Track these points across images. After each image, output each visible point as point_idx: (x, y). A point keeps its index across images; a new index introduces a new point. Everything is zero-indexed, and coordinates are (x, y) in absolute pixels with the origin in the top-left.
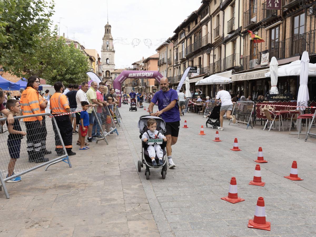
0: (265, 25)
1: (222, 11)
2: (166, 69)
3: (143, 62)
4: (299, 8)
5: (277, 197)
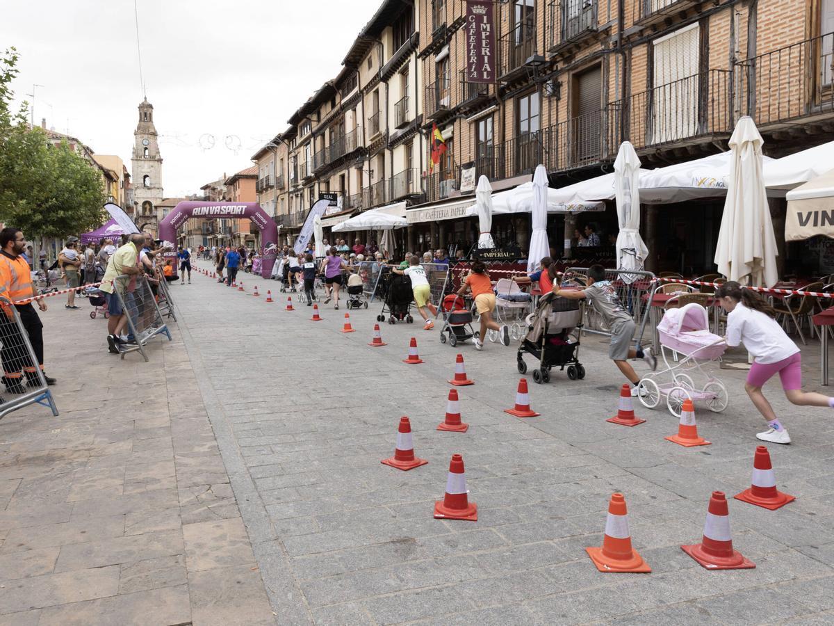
0: (465, 113)
1: (384, 83)
2: (273, 199)
3: (225, 184)
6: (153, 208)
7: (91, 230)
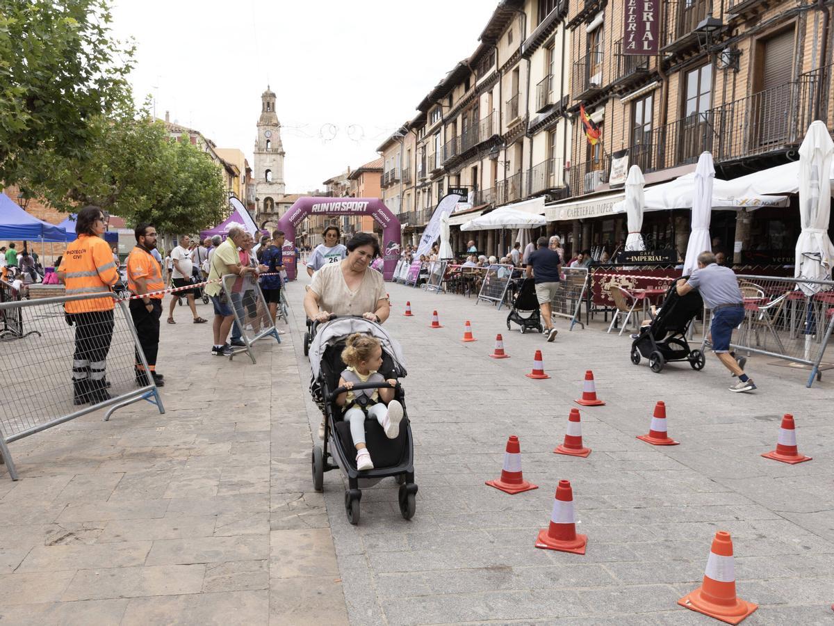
0: (620, 92)
1: (526, 61)
2: (399, 194)
3: (349, 178)
4: (699, 52)
5: (612, 481)
6: (275, 204)
7: (212, 227)
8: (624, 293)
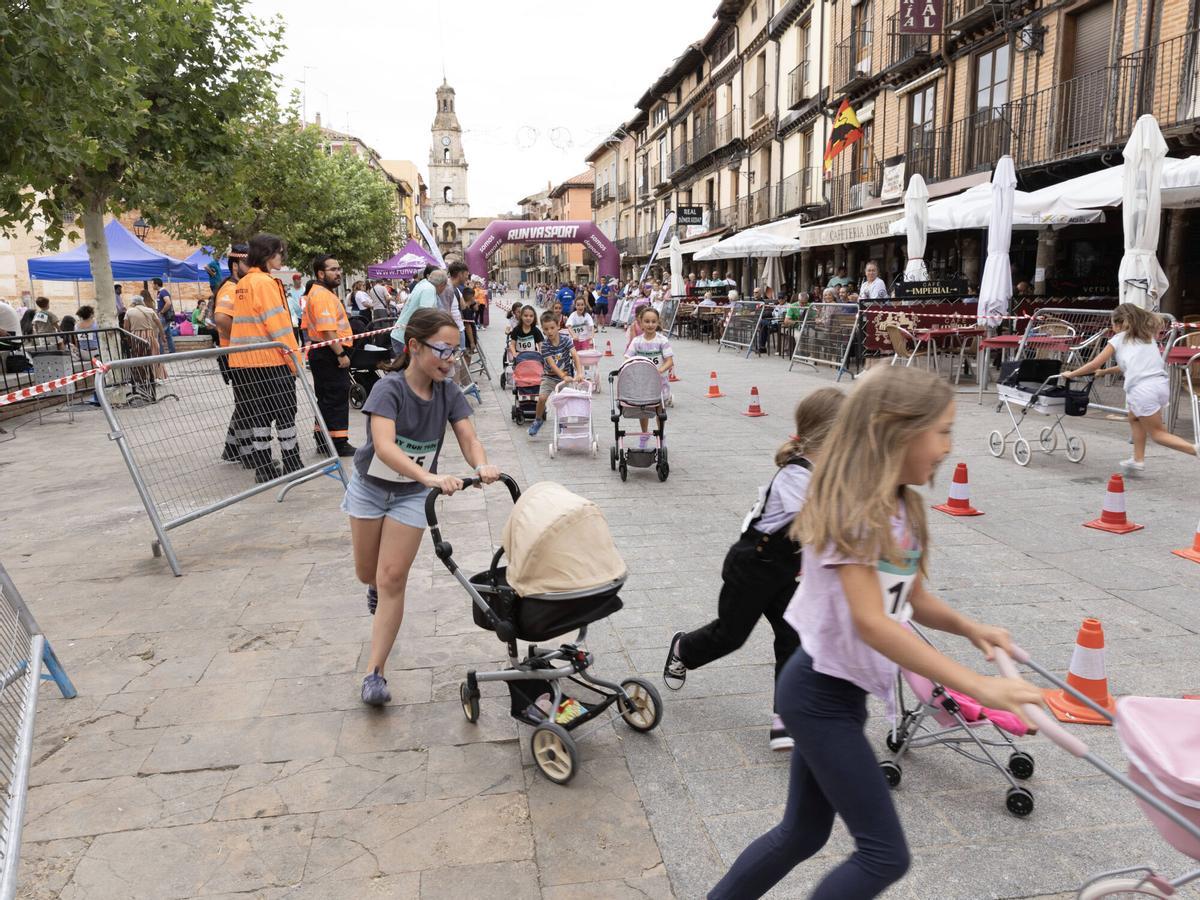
1: (774, 43)
2: (614, 216)
3: (550, 197)
4: (993, 30)
6: (457, 231)
8: (903, 334)
